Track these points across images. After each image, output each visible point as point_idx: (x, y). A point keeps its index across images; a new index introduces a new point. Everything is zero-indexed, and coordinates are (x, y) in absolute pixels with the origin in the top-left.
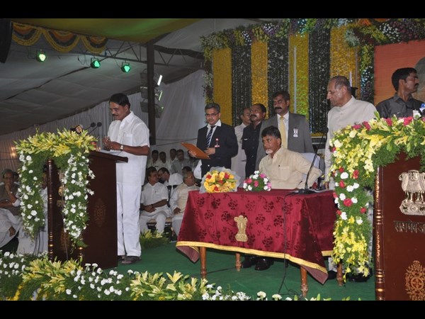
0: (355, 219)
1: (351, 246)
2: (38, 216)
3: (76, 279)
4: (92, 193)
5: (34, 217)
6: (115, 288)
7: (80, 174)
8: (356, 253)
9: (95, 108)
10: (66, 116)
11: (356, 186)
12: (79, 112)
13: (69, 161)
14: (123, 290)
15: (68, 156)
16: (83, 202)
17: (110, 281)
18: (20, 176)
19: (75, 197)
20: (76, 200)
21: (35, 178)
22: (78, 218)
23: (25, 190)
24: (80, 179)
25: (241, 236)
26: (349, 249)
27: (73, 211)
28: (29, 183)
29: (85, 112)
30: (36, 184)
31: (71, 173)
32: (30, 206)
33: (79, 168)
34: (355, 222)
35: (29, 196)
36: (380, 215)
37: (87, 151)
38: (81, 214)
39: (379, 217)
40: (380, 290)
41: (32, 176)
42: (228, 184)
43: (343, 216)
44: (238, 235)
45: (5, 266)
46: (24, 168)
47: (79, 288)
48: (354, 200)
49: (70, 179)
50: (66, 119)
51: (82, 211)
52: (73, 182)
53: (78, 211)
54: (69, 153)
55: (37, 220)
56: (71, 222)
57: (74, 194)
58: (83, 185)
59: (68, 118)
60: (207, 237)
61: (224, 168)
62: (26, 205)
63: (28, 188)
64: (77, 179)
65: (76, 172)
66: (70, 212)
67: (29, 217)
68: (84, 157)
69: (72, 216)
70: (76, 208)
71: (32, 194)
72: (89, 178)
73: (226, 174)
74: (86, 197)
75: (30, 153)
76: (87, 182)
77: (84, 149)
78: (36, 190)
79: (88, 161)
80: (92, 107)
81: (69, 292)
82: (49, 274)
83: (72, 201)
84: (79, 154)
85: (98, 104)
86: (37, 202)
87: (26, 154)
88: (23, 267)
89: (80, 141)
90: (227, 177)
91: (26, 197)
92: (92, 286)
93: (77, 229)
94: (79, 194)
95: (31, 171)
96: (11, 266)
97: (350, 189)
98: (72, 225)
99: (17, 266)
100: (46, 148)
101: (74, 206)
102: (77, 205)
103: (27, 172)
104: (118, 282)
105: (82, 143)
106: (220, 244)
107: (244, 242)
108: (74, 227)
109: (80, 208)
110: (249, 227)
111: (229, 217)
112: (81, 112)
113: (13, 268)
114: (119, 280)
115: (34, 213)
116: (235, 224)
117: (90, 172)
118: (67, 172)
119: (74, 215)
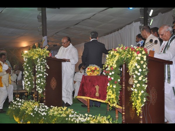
0: (113, 86)
1: (111, 96)
2: (30, 84)
3: (35, 109)
4: (47, 75)
5: (29, 84)
6: (45, 113)
7: (42, 66)
8: (113, 99)
9: (122, 29)
10: (108, 34)
11: (113, 73)
12: (115, 31)
13: (38, 61)
14: (47, 113)
15: (37, 59)
16: (44, 79)
17: (44, 110)
18: (24, 67)
19: (40, 76)
20: (40, 77)
21: (29, 68)
22: (41, 85)
23: (25, 73)
24: (42, 69)
25: (97, 94)
26: (110, 97)
27: (39, 82)
28: (27, 70)
29: (118, 31)
30: (30, 71)
31: (38, 66)
32: (27, 80)
33: (41, 64)
34: (113, 87)
35: (27, 75)
36: (124, 84)
37: (45, 57)
38: (42, 84)
39: (124, 85)
40: (124, 113)
41: (28, 67)
42: (95, 72)
43: (108, 84)
44: (96, 93)
45: (17, 104)
46: (25, 64)
47: (35, 112)
48: (112, 78)
49: (38, 69)
50: (108, 35)
51: (43, 82)
52: (39, 70)
53: (41, 82)
54: (37, 58)
55: (30, 86)
56: (38, 87)
57: (39, 75)
58: (43, 71)
59: (109, 35)
60: (88, 94)
61: (95, 65)
62: (26, 79)
63: (26, 72)
64: (40, 68)
65: (40, 66)
66: (38, 83)
67: (27, 84)
68: (43, 60)
69: (39, 84)
70: (40, 81)
71: (28, 75)
72: (47, 69)
73: (95, 68)
74: (45, 76)
75: (27, 57)
76: (45, 70)
77: (44, 56)
78: (30, 73)
79: (46, 61)
80: (121, 28)
81: (32, 114)
82: (28, 107)
83: (39, 78)
84: (41, 59)
85: (124, 26)
86: (30, 78)
87: (26, 58)
88: (22, 104)
89: (42, 53)
90: (96, 69)
91: (26, 76)
92: (39, 112)
93: (40, 90)
94: (41, 75)
95: (28, 65)
96: (18, 104)
97: (110, 74)
98: (39, 88)
99: (20, 104)
100: (32, 55)
101: (39, 80)
102: (40, 79)
103: (26, 65)
104: (46, 110)
105: (43, 54)
106: (91, 97)
107: (98, 97)
108: (39, 89)
109: (42, 81)
110: (99, 90)
111: (94, 86)
112: (116, 31)
113: (19, 105)
114: (47, 109)
115: (29, 83)
116: (95, 89)
117: (47, 66)
118: (37, 66)
119: (40, 83)
